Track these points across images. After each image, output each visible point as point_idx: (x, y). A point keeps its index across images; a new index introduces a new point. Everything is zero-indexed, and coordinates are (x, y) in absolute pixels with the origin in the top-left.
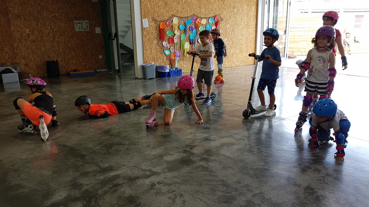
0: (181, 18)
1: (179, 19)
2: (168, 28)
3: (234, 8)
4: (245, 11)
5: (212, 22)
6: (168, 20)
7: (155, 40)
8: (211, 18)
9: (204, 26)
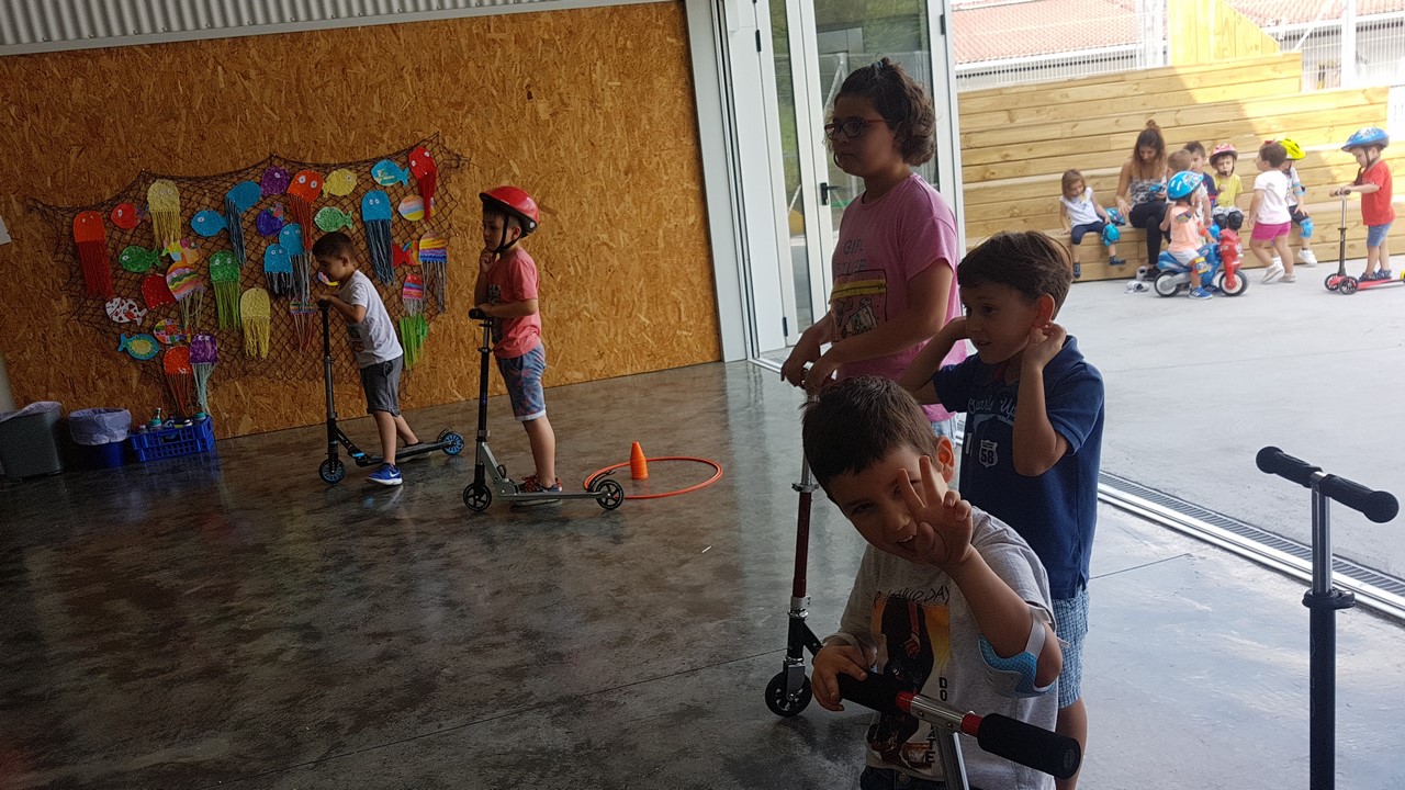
0: (198, 180)
1: (182, 185)
2: (128, 237)
3: (530, 96)
4: (608, 104)
5: (391, 180)
6: (118, 197)
7: (58, 299)
8: (385, 161)
9: (345, 202)
